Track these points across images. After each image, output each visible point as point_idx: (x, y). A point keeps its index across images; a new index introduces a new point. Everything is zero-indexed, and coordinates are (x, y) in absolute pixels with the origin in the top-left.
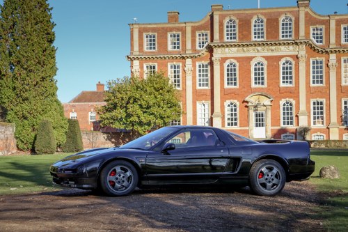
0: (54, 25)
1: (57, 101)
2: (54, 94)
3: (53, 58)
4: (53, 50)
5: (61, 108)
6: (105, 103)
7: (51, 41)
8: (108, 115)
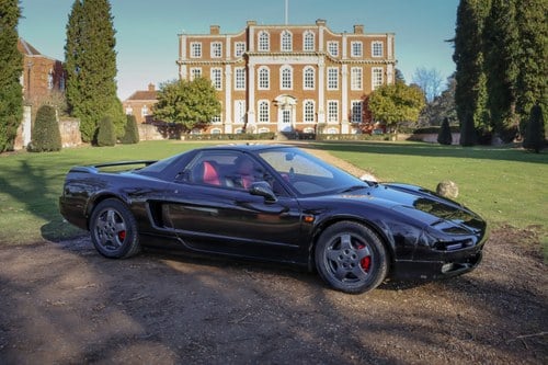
0: (115, 32)
1: (117, 99)
2: (114, 93)
3: (114, 60)
4: (114, 54)
5: (121, 105)
6: (157, 101)
7: (112, 46)
8: (159, 111)
